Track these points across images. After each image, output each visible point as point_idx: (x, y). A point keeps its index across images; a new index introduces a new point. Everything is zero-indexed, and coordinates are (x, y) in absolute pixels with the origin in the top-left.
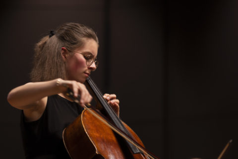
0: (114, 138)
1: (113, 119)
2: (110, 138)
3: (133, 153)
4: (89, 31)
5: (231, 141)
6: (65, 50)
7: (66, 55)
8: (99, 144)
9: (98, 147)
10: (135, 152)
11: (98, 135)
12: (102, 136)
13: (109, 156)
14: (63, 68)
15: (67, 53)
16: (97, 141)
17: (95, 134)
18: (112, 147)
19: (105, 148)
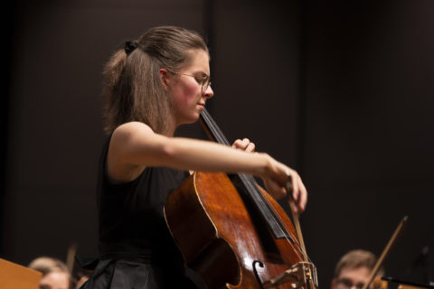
0: (245, 213)
1: (245, 183)
2: (239, 213)
3: (275, 236)
4: (195, 36)
5: (405, 218)
6: (164, 73)
7: (167, 81)
8: (221, 222)
9: (220, 227)
10: (278, 237)
11: (219, 207)
12: (226, 209)
13: (236, 241)
14: (166, 104)
15: (168, 78)
16: (218, 217)
17: (214, 206)
18: (241, 227)
19: (230, 229)
